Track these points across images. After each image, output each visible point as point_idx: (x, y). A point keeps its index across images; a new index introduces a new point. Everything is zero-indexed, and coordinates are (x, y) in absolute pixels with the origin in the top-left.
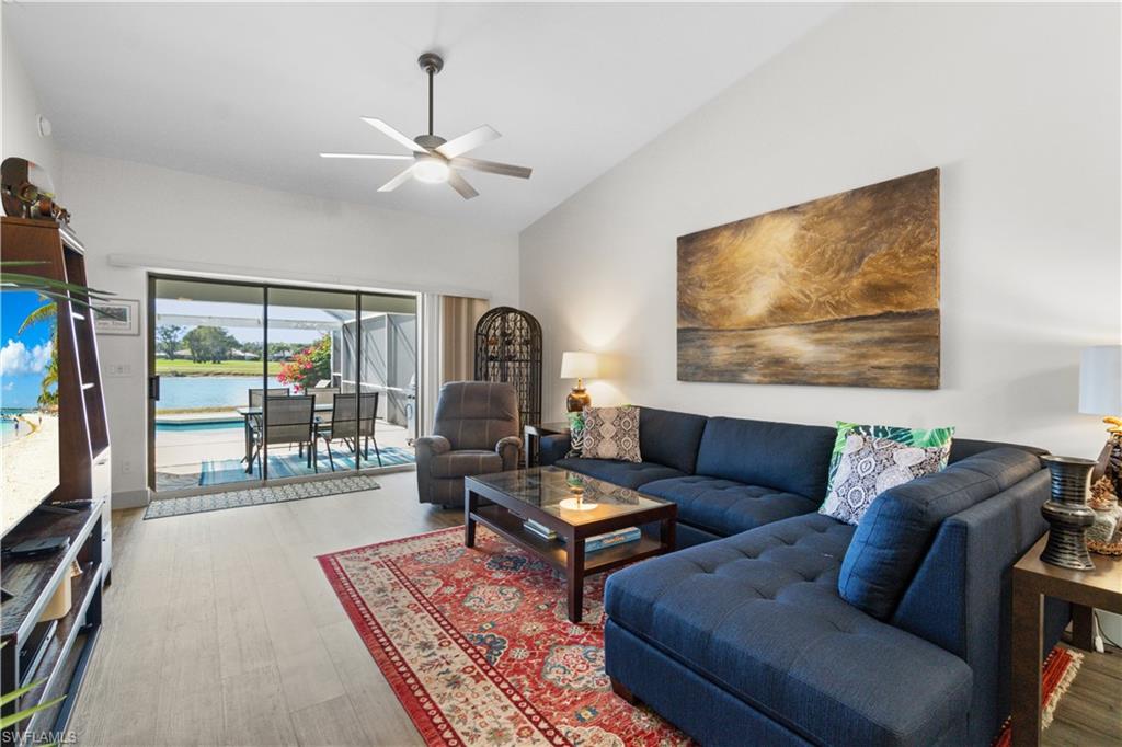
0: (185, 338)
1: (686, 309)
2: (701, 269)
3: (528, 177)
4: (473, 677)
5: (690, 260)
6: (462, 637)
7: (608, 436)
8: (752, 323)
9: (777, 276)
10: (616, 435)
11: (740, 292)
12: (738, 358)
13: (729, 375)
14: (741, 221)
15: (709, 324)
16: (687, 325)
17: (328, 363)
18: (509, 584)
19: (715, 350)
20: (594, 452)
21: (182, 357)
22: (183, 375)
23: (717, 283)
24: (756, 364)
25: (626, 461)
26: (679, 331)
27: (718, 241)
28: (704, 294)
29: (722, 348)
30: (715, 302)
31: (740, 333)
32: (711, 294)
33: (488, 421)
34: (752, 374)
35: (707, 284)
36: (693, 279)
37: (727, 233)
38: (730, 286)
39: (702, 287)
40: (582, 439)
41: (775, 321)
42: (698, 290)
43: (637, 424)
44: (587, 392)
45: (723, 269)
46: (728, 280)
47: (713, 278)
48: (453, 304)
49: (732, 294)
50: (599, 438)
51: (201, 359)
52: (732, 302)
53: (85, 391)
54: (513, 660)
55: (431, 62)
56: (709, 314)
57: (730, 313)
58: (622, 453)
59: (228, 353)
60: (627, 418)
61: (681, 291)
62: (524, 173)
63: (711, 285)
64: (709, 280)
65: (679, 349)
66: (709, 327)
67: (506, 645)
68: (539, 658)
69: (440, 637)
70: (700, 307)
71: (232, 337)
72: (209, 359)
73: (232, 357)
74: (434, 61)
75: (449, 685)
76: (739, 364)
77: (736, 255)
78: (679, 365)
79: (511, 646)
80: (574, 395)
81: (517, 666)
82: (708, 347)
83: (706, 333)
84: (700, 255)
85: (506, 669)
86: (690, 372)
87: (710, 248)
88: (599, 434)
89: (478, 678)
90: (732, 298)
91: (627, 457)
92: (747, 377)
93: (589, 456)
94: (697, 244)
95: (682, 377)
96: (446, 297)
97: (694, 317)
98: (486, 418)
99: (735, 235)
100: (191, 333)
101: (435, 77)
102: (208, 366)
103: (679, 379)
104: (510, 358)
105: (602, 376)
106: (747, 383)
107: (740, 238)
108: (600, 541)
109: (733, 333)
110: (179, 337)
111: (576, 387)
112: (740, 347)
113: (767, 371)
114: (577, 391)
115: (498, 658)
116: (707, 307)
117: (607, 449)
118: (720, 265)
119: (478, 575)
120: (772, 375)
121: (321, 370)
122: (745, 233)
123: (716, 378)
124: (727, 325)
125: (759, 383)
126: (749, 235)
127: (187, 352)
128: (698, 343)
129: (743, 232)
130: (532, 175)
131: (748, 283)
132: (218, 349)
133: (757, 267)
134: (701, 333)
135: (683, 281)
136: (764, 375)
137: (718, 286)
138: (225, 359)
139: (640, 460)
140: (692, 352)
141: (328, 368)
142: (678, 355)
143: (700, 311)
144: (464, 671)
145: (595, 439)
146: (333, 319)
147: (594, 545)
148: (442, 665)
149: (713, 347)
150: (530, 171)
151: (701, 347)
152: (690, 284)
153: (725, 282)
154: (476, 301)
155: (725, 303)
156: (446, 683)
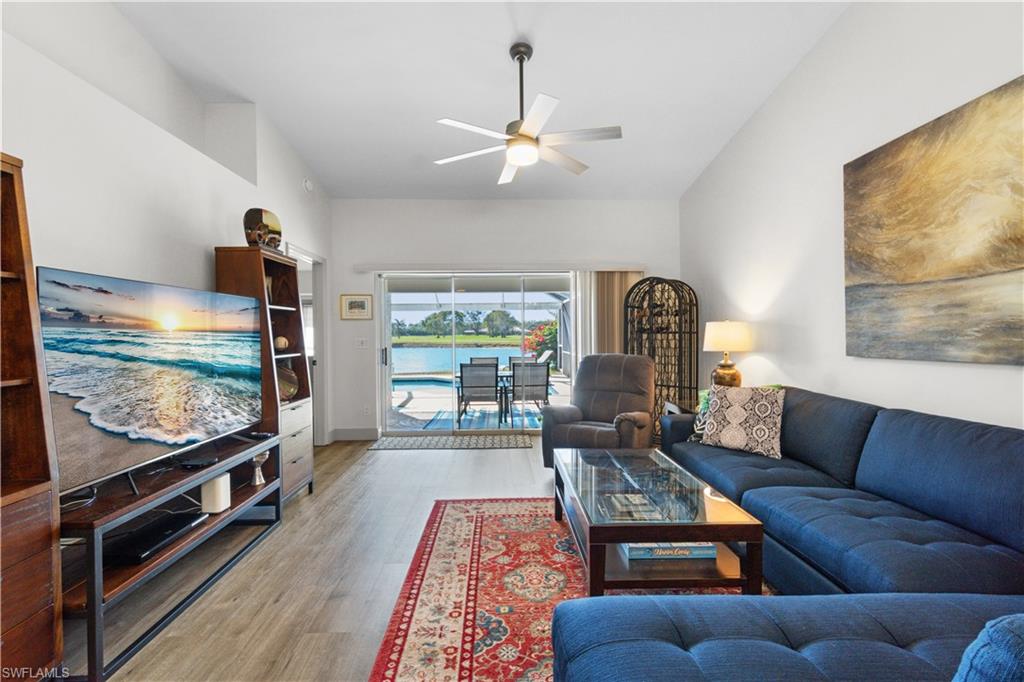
0: (485, 320)
1: (857, 259)
2: (877, 202)
3: (619, 136)
4: (448, 660)
5: (861, 192)
6: (474, 613)
7: (735, 422)
8: (960, 269)
9: (1007, 190)
10: (746, 421)
11: (941, 225)
12: (940, 322)
13: (925, 349)
14: (939, 118)
15: (889, 277)
16: (858, 280)
17: (555, 337)
18: (562, 569)
19: (900, 313)
20: (716, 439)
21: (484, 333)
22: (481, 346)
23: (901, 218)
24: (969, 332)
25: (758, 454)
26: (848, 289)
27: (902, 156)
28: (882, 235)
29: (911, 310)
30: (898, 245)
31: (941, 286)
32: (892, 235)
33: (620, 395)
34: (964, 346)
35: (886, 221)
36: (866, 217)
37: (916, 143)
38: (922, 219)
39: (879, 226)
40: (704, 423)
41: (1004, 262)
42: (873, 230)
43: (779, 409)
44: (736, 367)
45: (910, 195)
46: (920, 212)
47: (895, 210)
48: (604, 279)
49: (925, 230)
50: (724, 422)
51: (495, 335)
52: (927, 242)
53: (277, 360)
54: (497, 658)
55: (521, 51)
56: (892, 262)
57: (923, 257)
58: (752, 444)
59: (510, 330)
60: (764, 402)
61: (849, 235)
62: (616, 133)
63: (893, 221)
64: (889, 215)
65: (848, 312)
66: (890, 281)
67: (504, 638)
68: (522, 667)
69: (457, 606)
70: (877, 255)
71: (513, 318)
72: (499, 335)
73: (513, 333)
74: (522, 49)
75: (422, 660)
76: (940, 333)
77: (933, 171)
78: (848, 335)
79: (508, 641)
80: (719, 371)
81: (495, 666)
82: (891, 310)
83: (886, 290)
84: (875, 181)
85: (482, 664)
86: (863, 345)
87: (890, 169)
88: (724, 419)
89: (450, 664)
90: (926, 235)
91: (759, 449)
92: (953, 352)
93: (709, 442)
94: (871, 169)
95: (853, 351)
96: (598, 273)
97: (868, 268)
98: (620, 391)
99: (930, 142)
100: (488, 316)
101: (524, 64)
102: (498, 340)
103: (849, 354)
104: (660, 330)
105: (759, 349)
106: (955, 361)
107: (939, 143)
108: (651, 549)
109: (929, 287)
110: (481, 319)
111: (722, 362)
112: (940, 307)
113: (988, 343)
114: (723, 367)
115: (485, 648)
116: (887, 253)
117: (734, 437)
118: (906, 192)
119: (541, 552)
120: (998, 349)
121: (551, 342)
122: (947, 134)
123: (902, 354)
124: (919, 275)
125: (976, 361)
126: (953, 137)
127: (486, 330)
128: (875, 304)
129: (942, 134)
130: (623, 132)
131: (954, 209)
132: (504, 327)
133: (969, 182)
134: (880, 290)
135: (852, 221)
136: (985, 350)
137: (903, 222)
138: (509, 334)
139: (779, 456)
140: (866, 317)
141: (556, 341)
142: (847, 321)
143: (877, 261)
144: (445, 651)
145: (719, 423)
146: (553, 300)
147: (642, 552)
148: (434, 635)
149: (898, 308)
150: (619, 129)
151: (879, 310)
152: (861, 224)
153: (915, 214)
154: (630, 274)
155: (916, 243)
156: (423, 656)
